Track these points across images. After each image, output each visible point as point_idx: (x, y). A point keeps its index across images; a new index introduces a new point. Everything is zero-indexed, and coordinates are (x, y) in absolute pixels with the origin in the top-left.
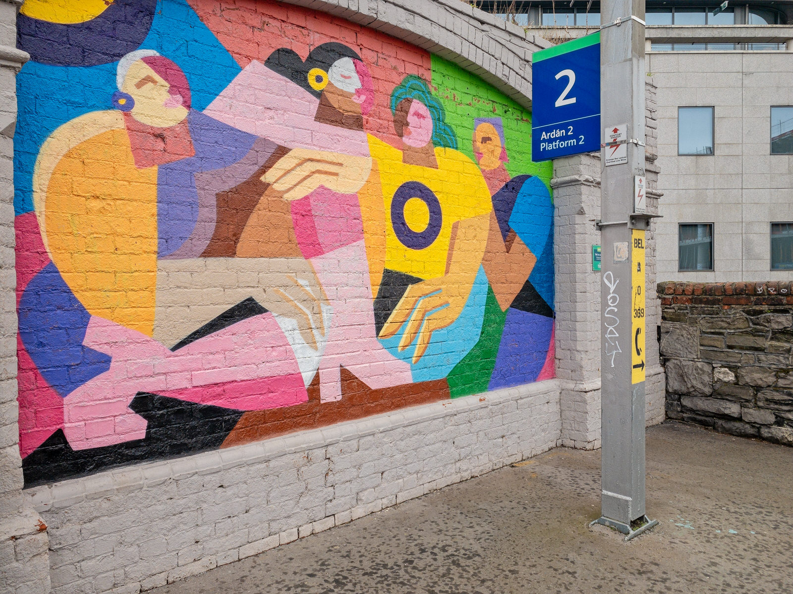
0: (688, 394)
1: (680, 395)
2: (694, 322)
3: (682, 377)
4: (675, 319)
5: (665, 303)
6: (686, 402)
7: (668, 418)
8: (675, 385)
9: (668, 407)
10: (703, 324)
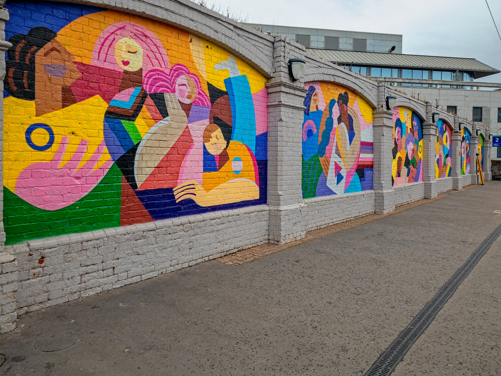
0: (496, 176)
1: (494, 176)
2: (497, 165)
3: (495, 173)
4: (493, 165)
5: (492, 163)
6: (495, 177)
7: (492, 180)
8: (494, 175)
9: (492, 178)
10: (498, 166)
